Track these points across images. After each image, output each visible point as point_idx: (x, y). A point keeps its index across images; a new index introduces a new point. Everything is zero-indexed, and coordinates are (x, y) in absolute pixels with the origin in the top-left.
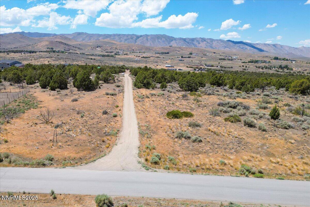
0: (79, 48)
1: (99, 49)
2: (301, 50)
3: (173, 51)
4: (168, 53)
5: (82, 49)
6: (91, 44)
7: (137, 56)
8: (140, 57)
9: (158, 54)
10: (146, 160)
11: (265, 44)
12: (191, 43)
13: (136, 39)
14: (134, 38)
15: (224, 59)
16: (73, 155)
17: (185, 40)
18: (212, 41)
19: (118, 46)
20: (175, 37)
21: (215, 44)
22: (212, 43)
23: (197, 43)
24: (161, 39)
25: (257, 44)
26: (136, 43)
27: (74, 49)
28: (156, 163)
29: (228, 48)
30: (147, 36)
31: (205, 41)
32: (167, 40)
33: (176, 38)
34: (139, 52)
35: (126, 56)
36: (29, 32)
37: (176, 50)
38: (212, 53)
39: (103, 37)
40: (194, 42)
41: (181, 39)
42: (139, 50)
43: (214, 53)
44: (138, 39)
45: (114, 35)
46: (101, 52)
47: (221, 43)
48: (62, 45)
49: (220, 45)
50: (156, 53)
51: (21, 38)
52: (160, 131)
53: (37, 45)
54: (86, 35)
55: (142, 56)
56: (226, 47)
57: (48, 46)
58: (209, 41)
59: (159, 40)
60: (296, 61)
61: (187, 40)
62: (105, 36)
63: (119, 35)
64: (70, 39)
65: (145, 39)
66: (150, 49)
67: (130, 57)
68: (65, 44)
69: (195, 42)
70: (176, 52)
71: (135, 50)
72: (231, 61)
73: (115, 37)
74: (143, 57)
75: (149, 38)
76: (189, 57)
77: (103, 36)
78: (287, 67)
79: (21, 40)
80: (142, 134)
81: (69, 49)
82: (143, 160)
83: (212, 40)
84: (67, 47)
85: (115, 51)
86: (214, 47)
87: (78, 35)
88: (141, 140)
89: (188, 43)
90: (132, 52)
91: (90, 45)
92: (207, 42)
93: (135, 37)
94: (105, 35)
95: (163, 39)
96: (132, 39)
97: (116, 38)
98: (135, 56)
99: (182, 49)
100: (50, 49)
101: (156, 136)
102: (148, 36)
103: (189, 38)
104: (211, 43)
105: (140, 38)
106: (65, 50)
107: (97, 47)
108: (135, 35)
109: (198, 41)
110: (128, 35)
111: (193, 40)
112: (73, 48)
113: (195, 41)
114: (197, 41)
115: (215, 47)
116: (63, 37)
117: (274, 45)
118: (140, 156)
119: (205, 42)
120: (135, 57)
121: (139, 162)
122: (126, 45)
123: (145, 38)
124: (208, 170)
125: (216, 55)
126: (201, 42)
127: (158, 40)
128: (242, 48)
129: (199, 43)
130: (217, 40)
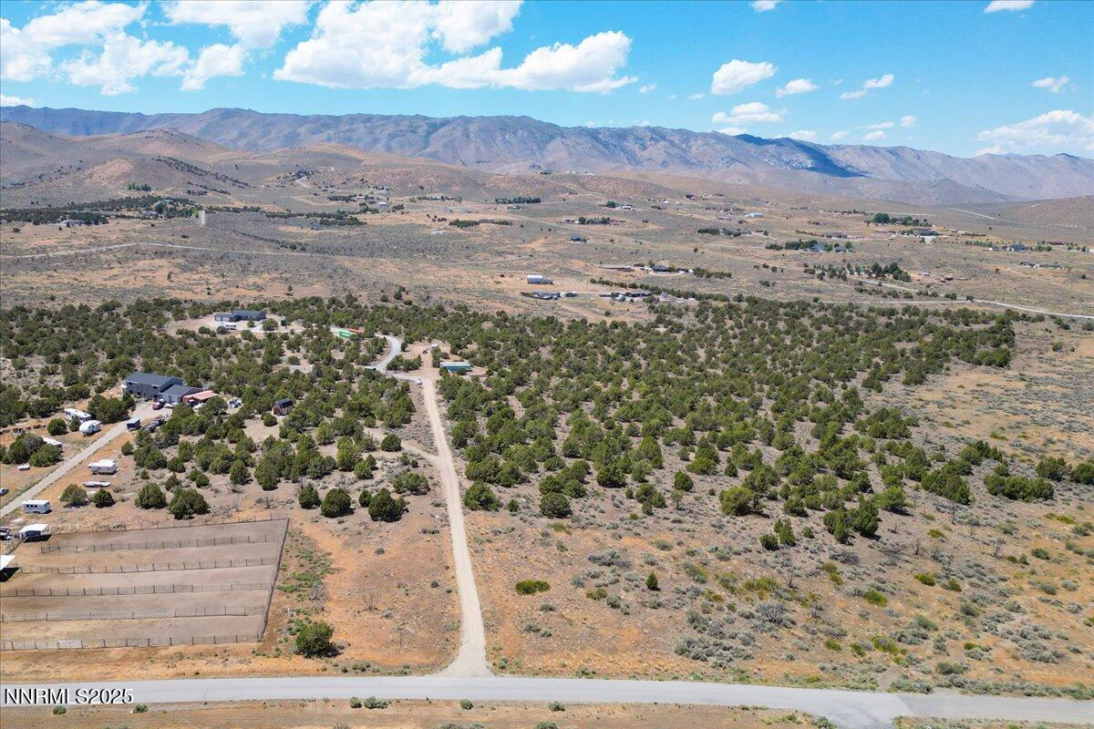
0: (236, 181)
1: (303, 183)
2: (979, 166)
3: (555, 191)
4: (537, 201)
5: (246, 184)
6: (275, 162)
7: (436, 217)
8: (446, 224)
9: (505, 203)
10: (494, 664)
11: (863, 148)
12: (615, 146)
13: (429, 134)
14: (423, 130)
15: (714, 232)
16: (423, 660)
17: (594, 134)
18: (688, 138)
19: (370, 174)
20: (562, 124)
21: (696, 148)
22: (687, 145)
23: (637, 146)
24: (515, 133)
25: (838, 147)
26: (427, 147)
27: (221, 185)
28: (503, 668)
29: (741, 165)
30: (465, 121)
31: (663, 138)
32: (535, 138)
33: (566, 128)
34: (442, 198)
35: (398, 215)
36: (46, 109)
37: (564, 190)
38: (682, 198)
39: (312, 126)
40: (625, 143)
41: (581, 132)
42: (442, 187)
43: (689, 197)
44: (433, 132)
45: (352, 119)
46: (312, 196)
47: (719, 147)
48: (180, 174)
49: (714, 152)
50: (497, 200)
51: (26, 138)
52: (507, 621)
53: (92, 174)
54: (251, 120)
55: (452, 218)
56: (733, 160)
57: (133, 180)
58: (676, 139)
59: (507, 137)
60: (937, 235)
61: (601, 136)
62: (318, 123)
63: (368, 119)
64: (197, 142)
65: (458, 133)
66: (477, 186)
67: (414, 220)
68: (189, 171)
69: (630, 144)
70: (562, 196)
71: (427, 187)
72: (735, 240)
73: (355, 126)
74: (457, 223)
75: (472, 128)
76: (605, 222)
77: (310, 122)
78: (897, 268)
79: (26, 146)
80: (487, 627)
81: (205, 188)
82: (491, 664)
83: (686, 135)
84: (195, 179)
85: (361, 195)
86: (694, 161)
87: (222, 120)
88: (487, 637)
89: (606, 145)
90: (420, 199)
91: (270, 168)
92: (672, 143)
93: (425, 127)
94: (318, 118)
95: (520, 132)
96: (412, 132)
97: (358, 128)
98: (428, 216)
99: (582, 185)
100: (138, 189)
101: (502, 630)
102: (469, 122)
103: (608, 129)
104: (684, 146)
105: (442, 130)
106: (189, 192)
107: (299, 177)
108: (425, 118)
109: (641, 139)
110: (400, 119)
111: (622, 134)
112: (217, 182)
113: (630, 140)
114: (637, 139)
115: (696, 158)
116: (175, 133)
117: (893, 152)
118: (488, 660)
119: (663, 143)
120: (429, 222)
121: (488, 667)
122: (397, 171)
123: (460, 128)
124: (548, 672)
125: (694, 203)
126: (649, 143)
127: (503, 136)
128: (788, 163)
129: (644, 147)
130: (704, 135)
